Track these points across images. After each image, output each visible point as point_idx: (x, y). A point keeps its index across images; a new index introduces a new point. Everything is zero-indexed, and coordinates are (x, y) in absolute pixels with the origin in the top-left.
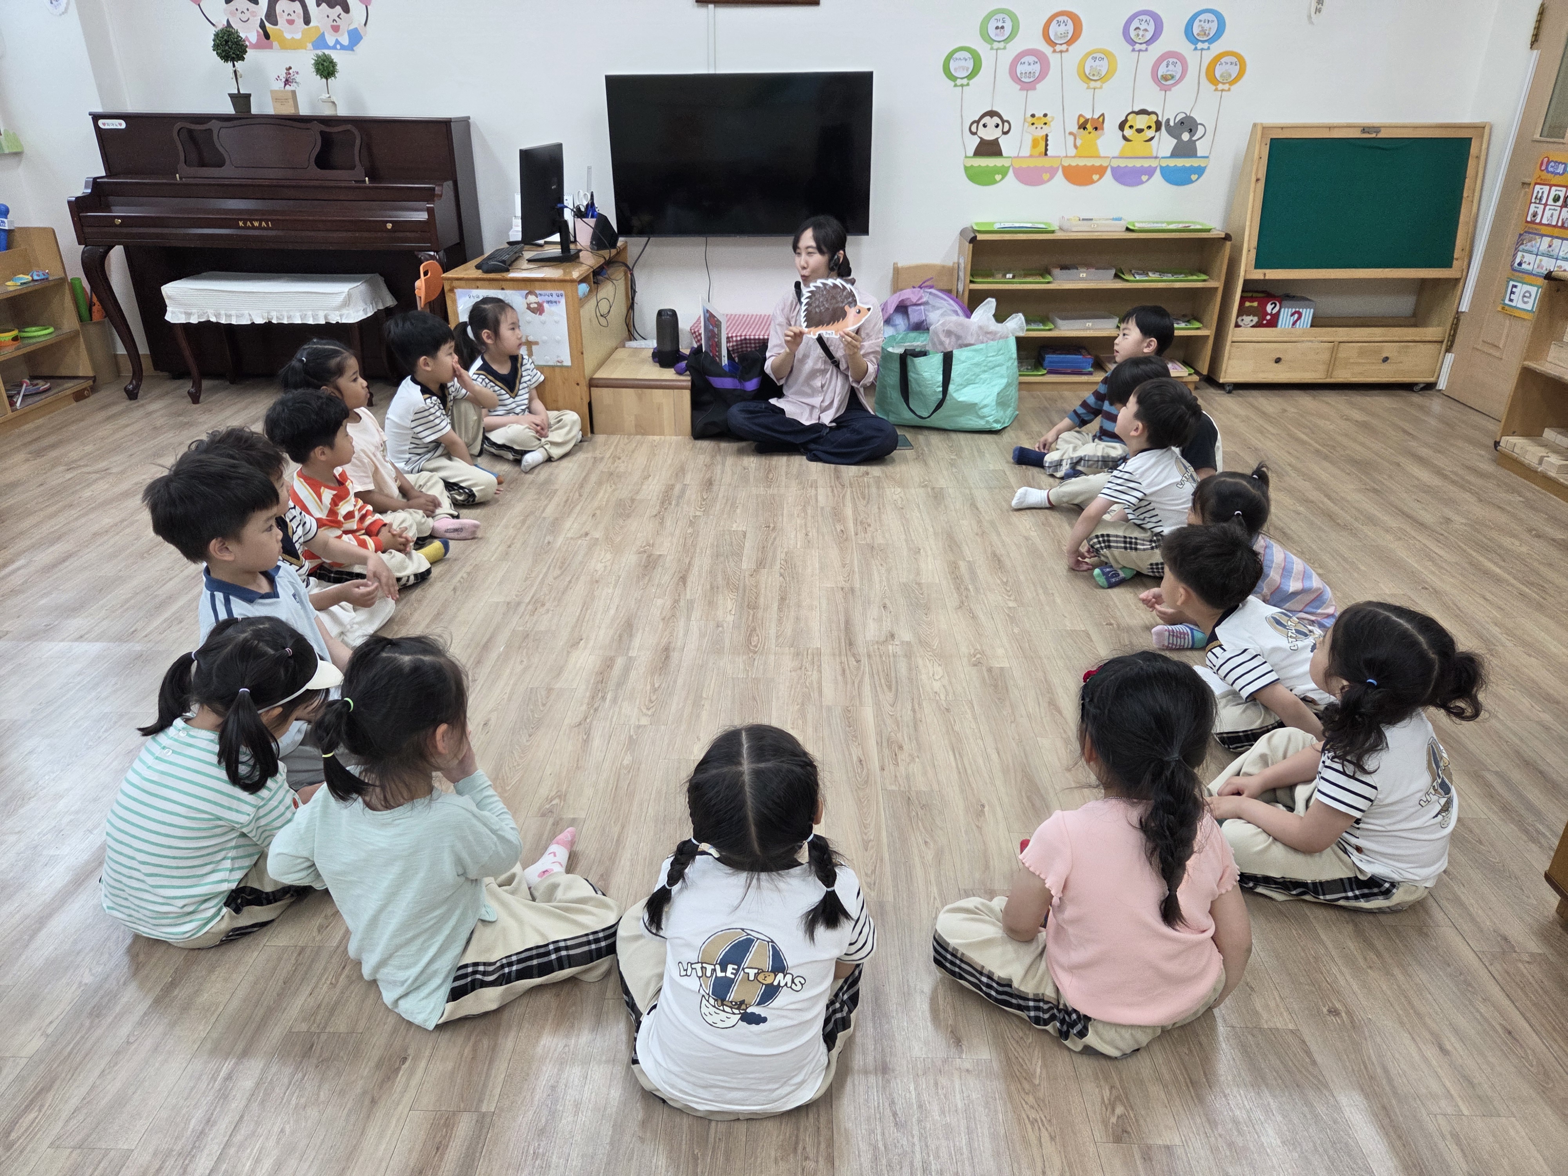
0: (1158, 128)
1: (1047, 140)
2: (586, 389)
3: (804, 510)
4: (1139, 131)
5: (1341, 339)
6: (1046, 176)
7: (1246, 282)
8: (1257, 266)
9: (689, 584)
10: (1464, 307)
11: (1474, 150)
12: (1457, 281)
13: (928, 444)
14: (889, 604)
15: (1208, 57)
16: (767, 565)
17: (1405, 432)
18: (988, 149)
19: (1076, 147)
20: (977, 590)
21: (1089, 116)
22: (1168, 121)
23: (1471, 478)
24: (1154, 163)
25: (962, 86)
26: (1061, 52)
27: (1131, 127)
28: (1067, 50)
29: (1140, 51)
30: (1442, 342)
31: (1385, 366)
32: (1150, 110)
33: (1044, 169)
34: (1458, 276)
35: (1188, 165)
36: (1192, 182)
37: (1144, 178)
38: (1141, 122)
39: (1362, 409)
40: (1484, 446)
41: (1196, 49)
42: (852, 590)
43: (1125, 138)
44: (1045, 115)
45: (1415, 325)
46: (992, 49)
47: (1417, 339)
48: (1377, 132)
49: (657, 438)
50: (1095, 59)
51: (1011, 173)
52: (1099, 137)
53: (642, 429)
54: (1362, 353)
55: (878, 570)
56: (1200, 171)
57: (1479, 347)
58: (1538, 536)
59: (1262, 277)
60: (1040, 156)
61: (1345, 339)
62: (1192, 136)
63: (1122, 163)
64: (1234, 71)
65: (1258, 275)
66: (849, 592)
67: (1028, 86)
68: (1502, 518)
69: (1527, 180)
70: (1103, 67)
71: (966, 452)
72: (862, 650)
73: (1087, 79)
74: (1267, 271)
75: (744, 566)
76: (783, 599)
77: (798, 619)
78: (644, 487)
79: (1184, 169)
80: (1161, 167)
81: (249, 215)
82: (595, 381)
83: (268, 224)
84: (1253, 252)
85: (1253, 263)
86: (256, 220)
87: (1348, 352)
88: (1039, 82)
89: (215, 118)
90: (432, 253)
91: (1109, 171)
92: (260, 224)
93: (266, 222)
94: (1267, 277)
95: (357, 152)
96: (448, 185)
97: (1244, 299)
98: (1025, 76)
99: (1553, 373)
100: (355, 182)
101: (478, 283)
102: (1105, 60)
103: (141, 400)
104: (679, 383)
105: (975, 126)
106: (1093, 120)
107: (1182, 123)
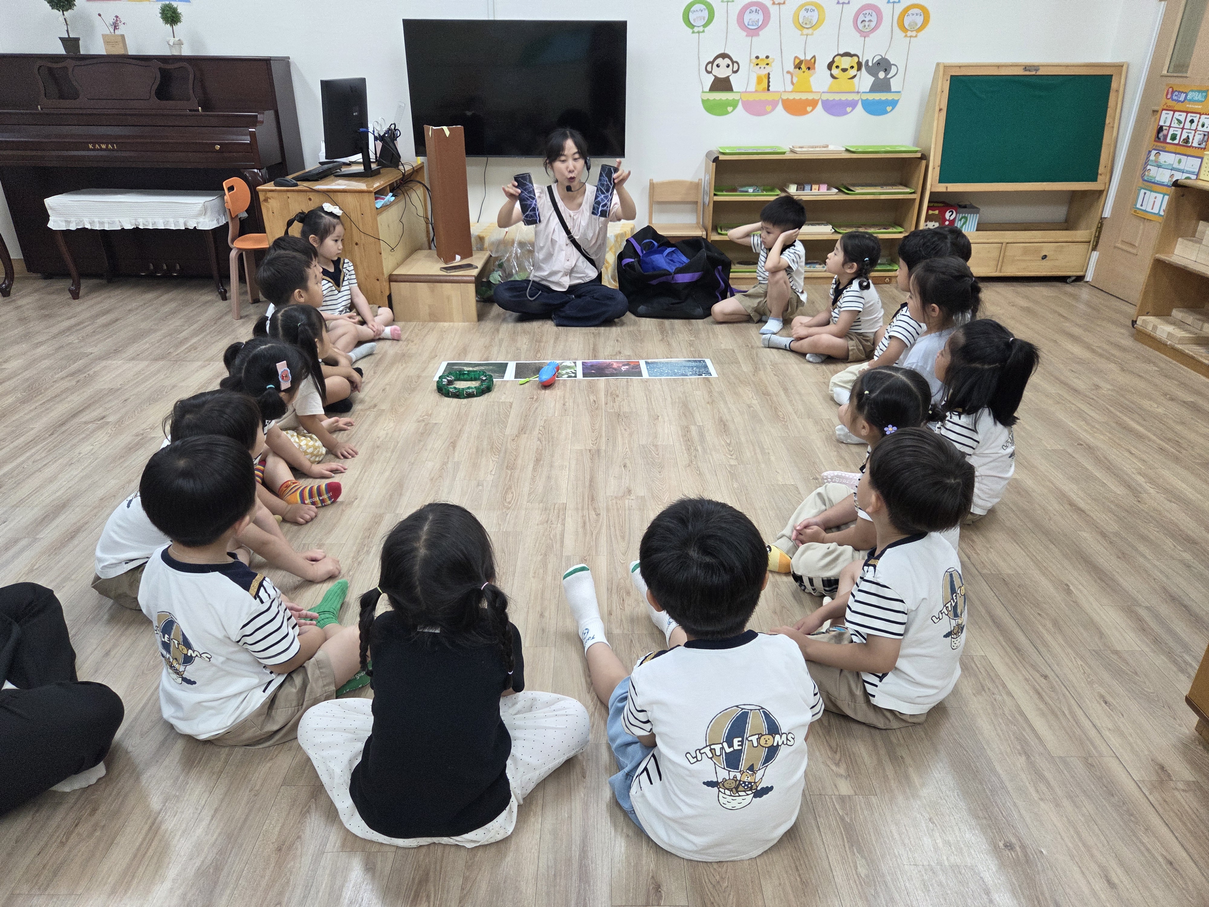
0: (859, 69)
1: (769, 78)
2: (386, 284)
4: (844, 70)
5: (1008, 241)
6: (769, 108)
7: (932, 194)
8: (940, 181)
9: (458, 448)
10: (1107, 214)
11: (1114, 85)
12: (1101, 192)
13: (672, 328)
14: (628, 465)
15: (899, 8)
16: (528, 432)
17: (1060, 315)
18: (721, 85)
19: (792, 83)
20: (704, 450)
21: (802, 58)
22: (867, 61)
23: (1115, 352)
24: (856, 97)
25: (699, 32)
26: (779, 4)
27: (837, 67)
28: (784, 3)
29: (843, 3)
30: (1090, 242)
31: (1044, 263)
32: (852, 53)
33: (767, 102)
34: (1102, 187)
35: (883, 98)
36: (887, 112)
37: (849, 109)
38: (845, 62)
39: (1027, 298)
40: (1124, 326)
41: (889, 2)
42: (598, 451)
43: (833, 76)
44: (767, 57)
45: (1067, 229)
46: (723, 1)
47: (1070, 240)
48: (1037, 70)
49: (446, 324)
50: (807, 10)
51: (740, 105)
52: (811, 76)
53: (435, 317)
54: (1026, 252)
55: (622, 434)
56: (894, 103)
57: (1119, 245)
58: (1172, 399)
59: (944, 190)
60: (763, 91)
61: (1011, 241)
62: (887, 75)
63: (831, 97)
64: (920, 20)
65: (942, 188)
66: (595, 454)
67: (753, 32)
68: (1142, 385)
69: (1156, 108)
71: (703, 335)
72: (602, 504)
73: (801, 27)
74: (949, 185)
75: (508, 431)
76: (538, 461)
77: (549, 478)
78: (431, 365)
79: (880, 102)
80: (862, 100)
81: (99, 139)
82: (394, 277)
83: (113, 147)
84: (938, 170)
85: (938, 178)
86: (103, 143)
87: (1013, 251)
88: (762, 29)
89: (69, 58)
90: (256, 170)
91: (820, 103)
92: (107, 147)
93: (112, 144)
94: (949, 190)
95: (191, 86)
96: (270, 114)
97: (929, 208)
98: (750, 23)
99: (1180, 263)
100: (190, 110)
101: (289, 194)
102: (816, 12)
103: (13, 297)
104: (465, 278)
105: (710, 65)
106: (806, 60)
107: (878, 63)
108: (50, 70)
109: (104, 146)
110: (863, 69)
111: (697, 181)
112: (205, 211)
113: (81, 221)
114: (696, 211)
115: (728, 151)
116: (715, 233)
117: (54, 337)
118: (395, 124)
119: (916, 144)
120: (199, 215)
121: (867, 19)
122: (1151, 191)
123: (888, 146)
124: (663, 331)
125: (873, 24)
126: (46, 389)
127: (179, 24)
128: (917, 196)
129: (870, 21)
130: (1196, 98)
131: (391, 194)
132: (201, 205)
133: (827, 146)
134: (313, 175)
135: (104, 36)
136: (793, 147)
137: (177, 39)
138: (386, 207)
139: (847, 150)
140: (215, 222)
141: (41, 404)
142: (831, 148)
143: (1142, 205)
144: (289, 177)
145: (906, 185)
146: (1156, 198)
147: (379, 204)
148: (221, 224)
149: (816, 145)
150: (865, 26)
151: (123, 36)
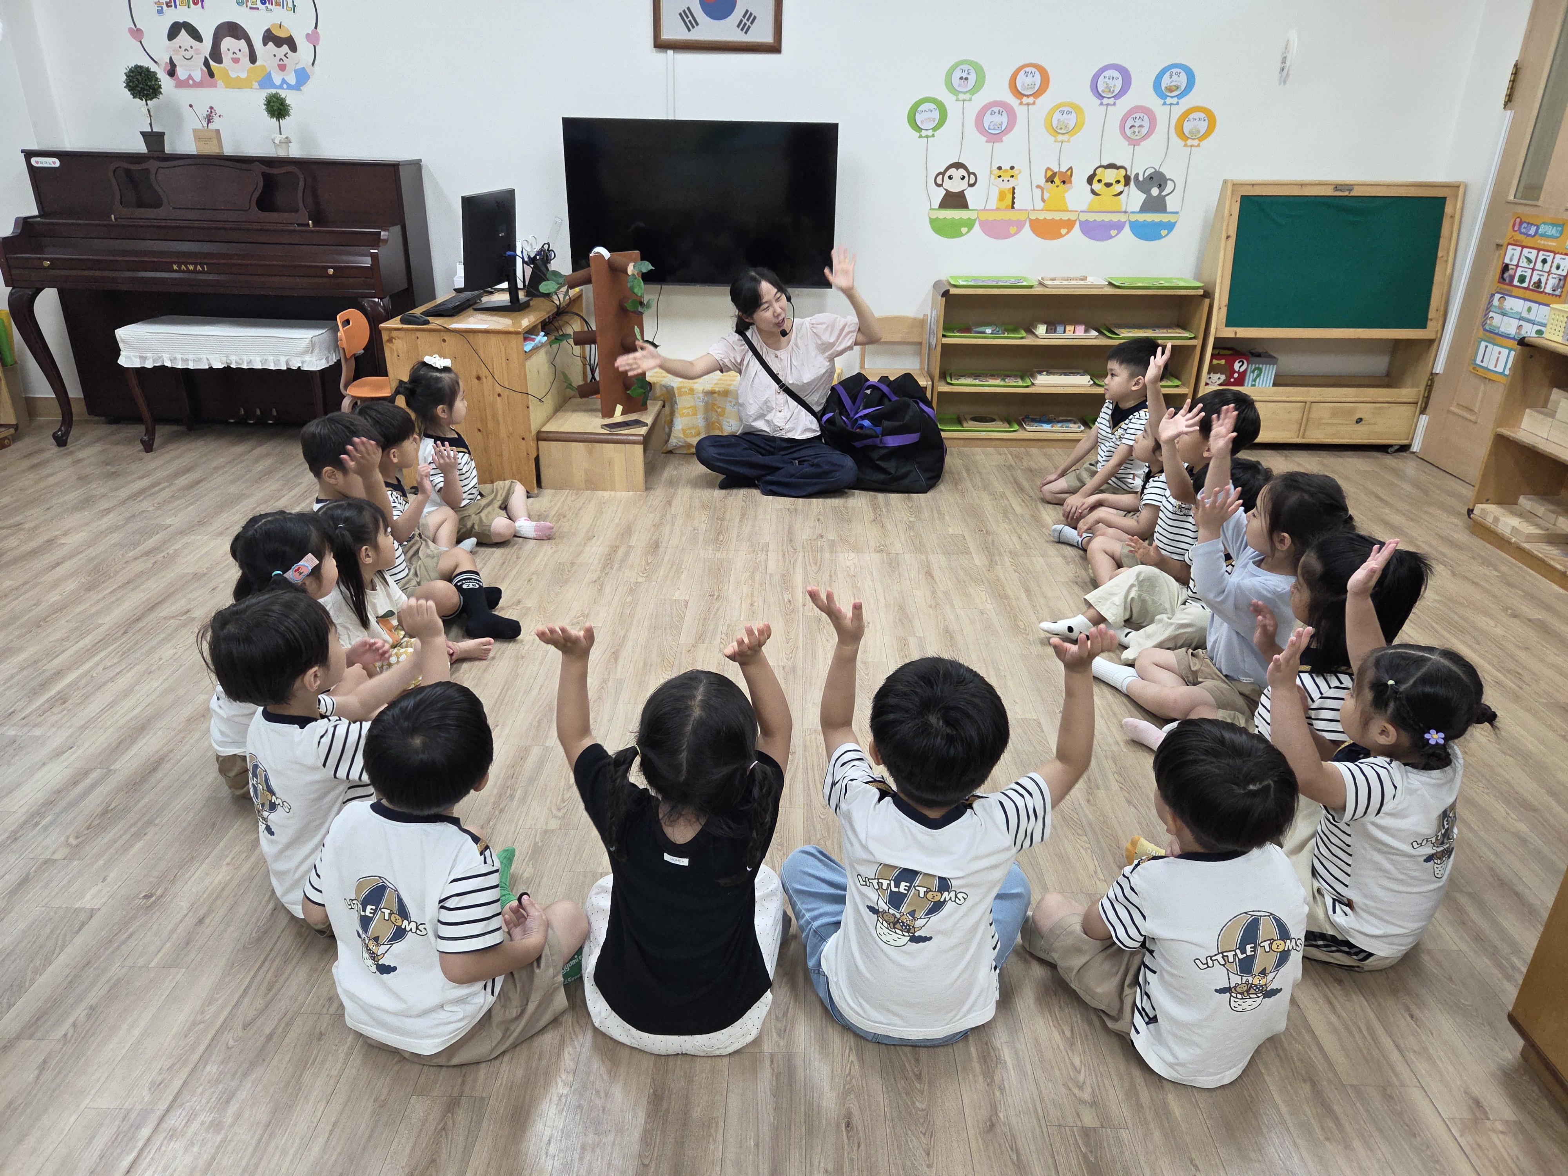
0: (1127, 184)
1: (1014, 193)
2: (533, 444)
3: (752, 577)
4: (1108, 185)
5: (1313, 399)
6: (1013, 230)
7: (1217, 339)
8: (1229, 323)
9: (621, 661)
10: (1439, 368)
11: (1448, 209)
12: (1431, 342)
13: (887, 504)
15: (1177, 112)
16: (706, 641)
17: (1378, 497)
18: (955, 201)
19: (1043, 200)
21: (1056, 170)
22: (1137, 175)
24: (1123, 218)
25: (927, 137)
26: (1028, 104)
27: (1100, 181)
28: (1034, 103)
29: (1108, 105)
30: (1417, 403)
31: (1360, 428)
32: (1119, 164)
33: (1010, 223)
34: (1432, 336)
35: (1157, 220)
36: (1161, 237)
37: (1113, 233)
38: (1110, 176)
40: (1458, 514)
41: (1165, 104)
42: (794, 669)
43: (1093, 192)
44: (1012, 168)
45: (1388, 386)
46: (957, 100)
47: (1393, 400)
48: (1350, 190)
49: (606, 494)
50: (1063, 112)
51: (977, 226)
52: (1067, 191)
53: (592, 484)
54: (1334, 414)
56: (1170, 226)
57: (1453, 409)
58: (1515, 616)
59: (1232, 335)
60: (1006, 208)
61: (1317, 399)
62: (1161, 192)
63: (1091, 217)
64: (1203, 126)
65: (1229, 333)
66: (790, 672)
67: (995, 137)
69: (1500, 242)
70: (1071, 120)
71: (926, 514)
73: (1055, 132)
74: (1238, 329)
75: (683, 640)
78: (587, 549)
79: (1153, 224)
80: (1130, 221)
81: (185, 257)
82: (544, 435)
83: (203, 268)
84: (1224, 311)
85: (1224, 321)
86: (191, 264)
87: (1321, 412)
88: (1006, 134)
89: (153, 158)
90: (376, 300)
91: (1077, 225)
92: (195, 268)
93: (202, 265)
94: (1238, 336)
95: (300, 195)
96: (397, 229)
97: (1213, 356)
98: (991, 127)
99: (1527, 441)
100: (299, 225)
101: (418, 334)
102: (1073, 113)
103: (70, 447)
104: (631, 438)
105: (940, 178)
106: (1061, 173)
107: (1151, 178)
108: (128, 172)
109: (191, 268)
110: (1132, 183)
111: (921, 317)
112: (312, 347)
113: (160, 358)
114: (920, 354)
115: (962, 283)
116: (943, 383)
117: (124, 503)
118: (548, 244)
119: (1197, 277)
120: (305, 352)
121: (1137, 124)
122: (1494, 344)
123: (1162, 279)
124: (875, 508)
125: (1144, 131)
126: (117, 572)
127: (287, 117)
128: (1198, 343)
129: (1141, 126)
130: (1549, 233)
131: (542, 333)
132: (308, 340)
133: (1085, 278)
134: (448, 310)
135: (194, 130)
136: (1043, 279)
137: (284, 137)
138: (535, 349)
139: (1110, 284)
140: (324, 361)
141: (111, 593)
142: (1091, 280)
143: (1482, 361)
144: (418, 311)
145: (1184, 327)
146: (1500, 353)
147: (528, 346)
148: (331, 363)
149: (1071, 275)
150: (1134, 132)
151: (218, 131)
